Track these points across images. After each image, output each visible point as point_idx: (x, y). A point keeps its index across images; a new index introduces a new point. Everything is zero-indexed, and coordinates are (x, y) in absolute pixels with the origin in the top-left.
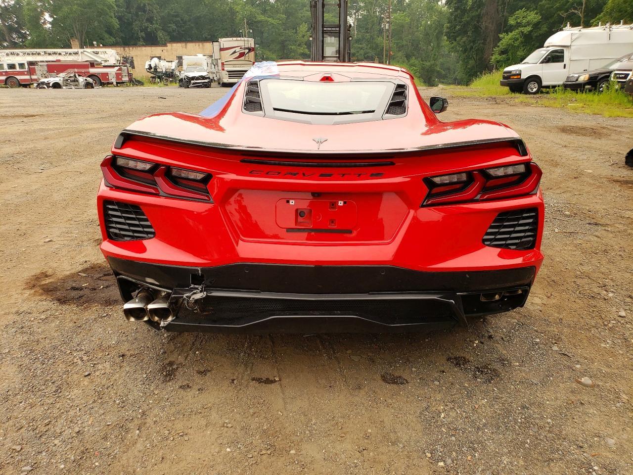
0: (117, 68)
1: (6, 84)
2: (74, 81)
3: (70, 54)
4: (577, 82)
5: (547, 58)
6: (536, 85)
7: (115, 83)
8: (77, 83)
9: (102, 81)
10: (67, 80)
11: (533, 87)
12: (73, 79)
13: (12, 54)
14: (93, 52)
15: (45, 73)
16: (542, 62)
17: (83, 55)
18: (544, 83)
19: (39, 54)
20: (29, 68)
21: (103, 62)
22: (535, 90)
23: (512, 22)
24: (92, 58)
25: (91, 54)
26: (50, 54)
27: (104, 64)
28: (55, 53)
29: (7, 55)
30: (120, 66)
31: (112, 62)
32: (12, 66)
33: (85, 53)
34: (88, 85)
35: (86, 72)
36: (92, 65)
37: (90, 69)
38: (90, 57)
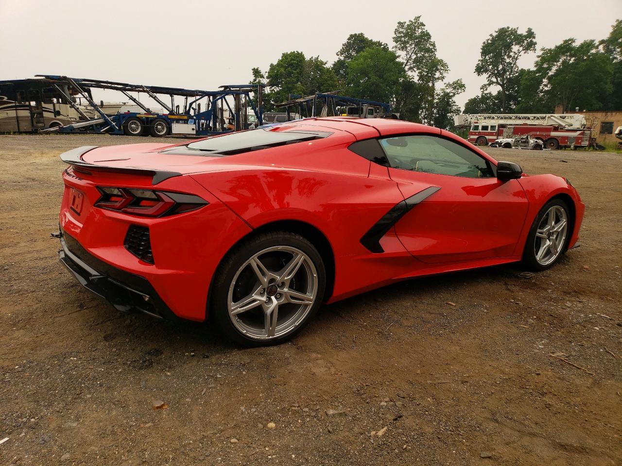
0: (579, 132)
1: (476, 142)
2: (525, 142)
3: (538, 118)
7: (572, 147)
8: (526, 144)
9: (559, 144)
10: (519, 141)
12: (524, 140)
13: (489, 118)
14: (560, 117)
15: (510, 134)
17: (549, 119)
19: (511, 118)
20: (498, 129)
21: (566, 126)
24: (557, 122)
25: (558, 119)
26: (520, 118)
27: (567, 128)
28: (525, 118)
29: (485, 118)
30: (584, 130)
31: (576, 125)
32: (485, 128)
33: (552, 117)
34: (537, 147)
35: (547, 135)
36: (556, 129)
37: (552, 133)
38: (555, 121)
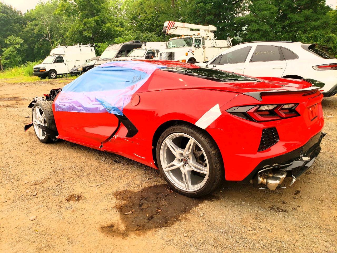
4: (78, 71)
5: (56, 61)
6: (55, 74)
11: (53, 75)
16: (54, 63)
18: (58, 73)
22: (54, 76)
23: (7, 41)
